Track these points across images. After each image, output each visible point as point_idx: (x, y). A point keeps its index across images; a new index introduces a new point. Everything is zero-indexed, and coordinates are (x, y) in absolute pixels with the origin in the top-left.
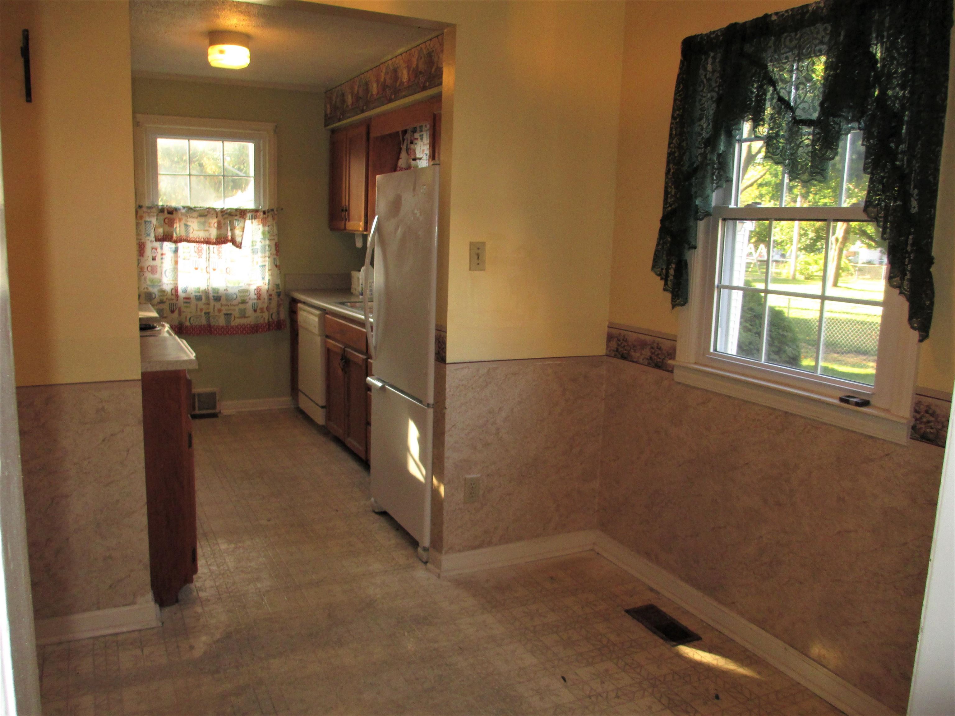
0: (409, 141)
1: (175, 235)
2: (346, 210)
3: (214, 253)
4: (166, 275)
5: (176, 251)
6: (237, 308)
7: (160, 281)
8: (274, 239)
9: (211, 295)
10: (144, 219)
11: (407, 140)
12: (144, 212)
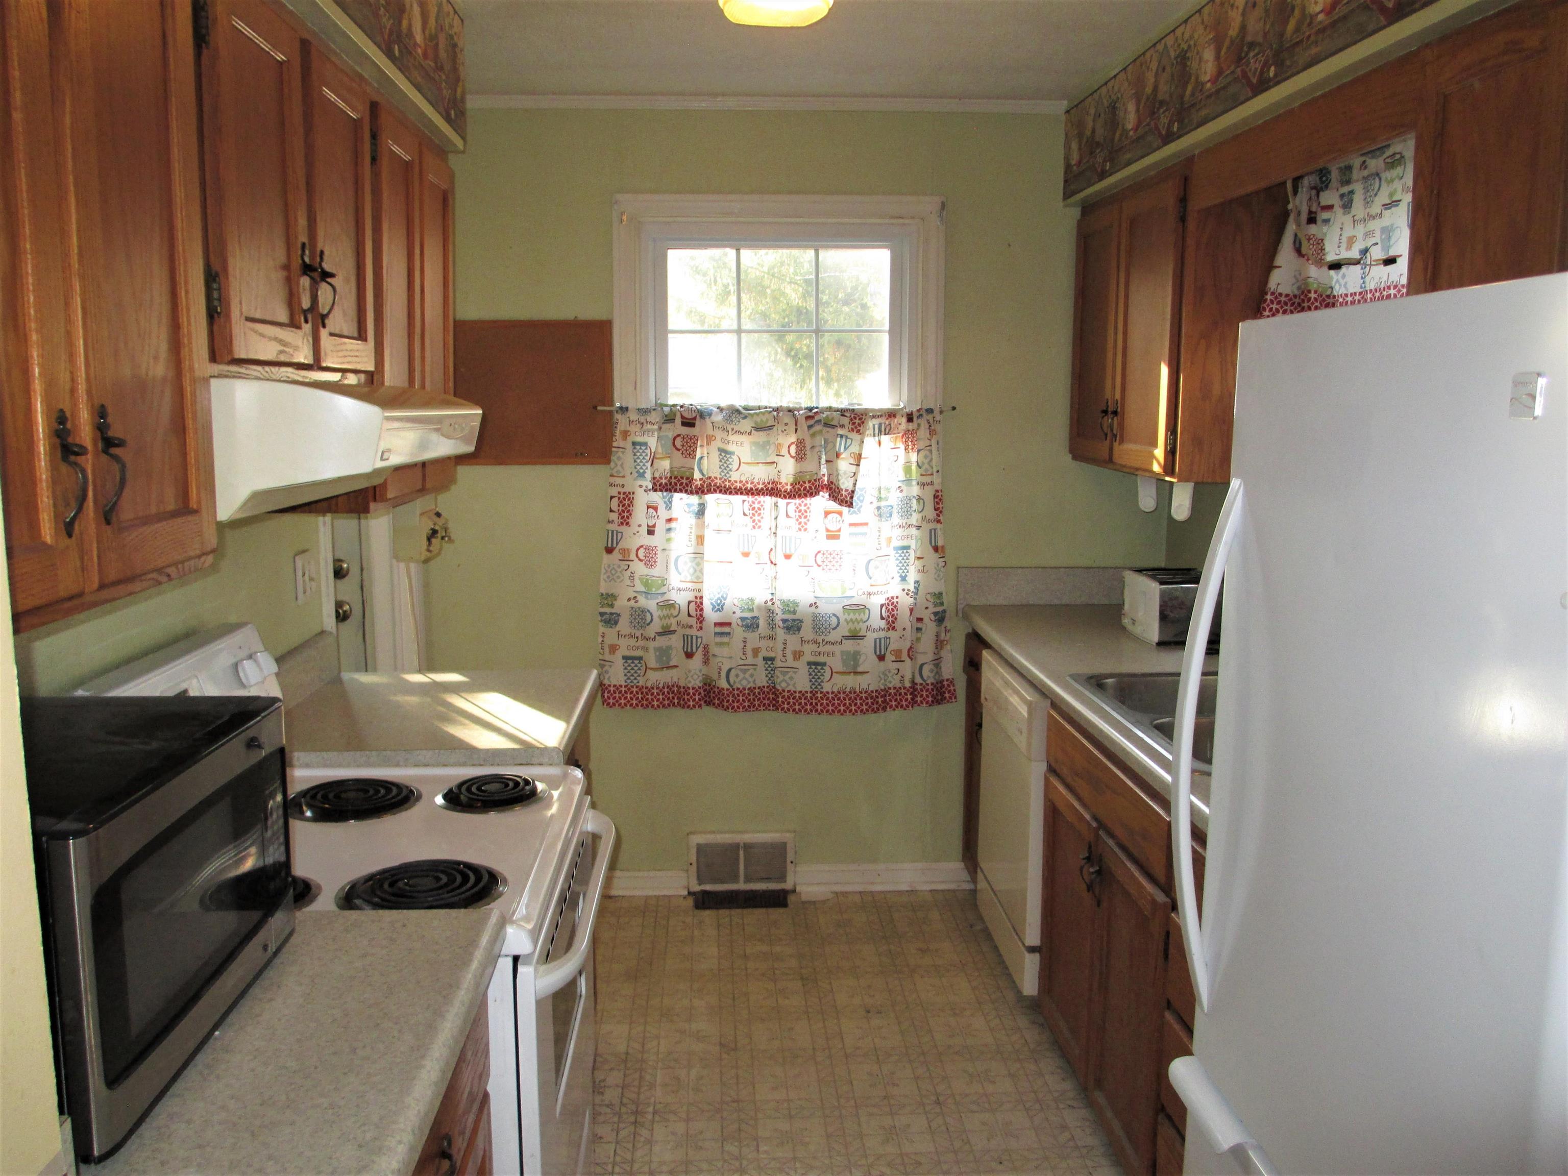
0: (1304, 216)
1: (697, 475)
2: (1115, 413)
3: (787, 516)
4: (677, 568)
5: (701, 512)
6: (837, 649)
7: (664, 582)
8: (932, 483)
9: (779, 616)
10: (630, 439)
11: (1299, 213)
12: (631, 422)
